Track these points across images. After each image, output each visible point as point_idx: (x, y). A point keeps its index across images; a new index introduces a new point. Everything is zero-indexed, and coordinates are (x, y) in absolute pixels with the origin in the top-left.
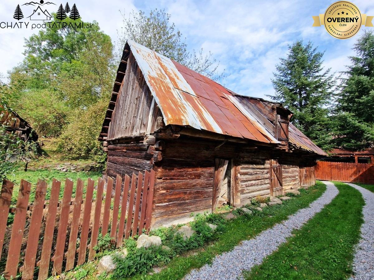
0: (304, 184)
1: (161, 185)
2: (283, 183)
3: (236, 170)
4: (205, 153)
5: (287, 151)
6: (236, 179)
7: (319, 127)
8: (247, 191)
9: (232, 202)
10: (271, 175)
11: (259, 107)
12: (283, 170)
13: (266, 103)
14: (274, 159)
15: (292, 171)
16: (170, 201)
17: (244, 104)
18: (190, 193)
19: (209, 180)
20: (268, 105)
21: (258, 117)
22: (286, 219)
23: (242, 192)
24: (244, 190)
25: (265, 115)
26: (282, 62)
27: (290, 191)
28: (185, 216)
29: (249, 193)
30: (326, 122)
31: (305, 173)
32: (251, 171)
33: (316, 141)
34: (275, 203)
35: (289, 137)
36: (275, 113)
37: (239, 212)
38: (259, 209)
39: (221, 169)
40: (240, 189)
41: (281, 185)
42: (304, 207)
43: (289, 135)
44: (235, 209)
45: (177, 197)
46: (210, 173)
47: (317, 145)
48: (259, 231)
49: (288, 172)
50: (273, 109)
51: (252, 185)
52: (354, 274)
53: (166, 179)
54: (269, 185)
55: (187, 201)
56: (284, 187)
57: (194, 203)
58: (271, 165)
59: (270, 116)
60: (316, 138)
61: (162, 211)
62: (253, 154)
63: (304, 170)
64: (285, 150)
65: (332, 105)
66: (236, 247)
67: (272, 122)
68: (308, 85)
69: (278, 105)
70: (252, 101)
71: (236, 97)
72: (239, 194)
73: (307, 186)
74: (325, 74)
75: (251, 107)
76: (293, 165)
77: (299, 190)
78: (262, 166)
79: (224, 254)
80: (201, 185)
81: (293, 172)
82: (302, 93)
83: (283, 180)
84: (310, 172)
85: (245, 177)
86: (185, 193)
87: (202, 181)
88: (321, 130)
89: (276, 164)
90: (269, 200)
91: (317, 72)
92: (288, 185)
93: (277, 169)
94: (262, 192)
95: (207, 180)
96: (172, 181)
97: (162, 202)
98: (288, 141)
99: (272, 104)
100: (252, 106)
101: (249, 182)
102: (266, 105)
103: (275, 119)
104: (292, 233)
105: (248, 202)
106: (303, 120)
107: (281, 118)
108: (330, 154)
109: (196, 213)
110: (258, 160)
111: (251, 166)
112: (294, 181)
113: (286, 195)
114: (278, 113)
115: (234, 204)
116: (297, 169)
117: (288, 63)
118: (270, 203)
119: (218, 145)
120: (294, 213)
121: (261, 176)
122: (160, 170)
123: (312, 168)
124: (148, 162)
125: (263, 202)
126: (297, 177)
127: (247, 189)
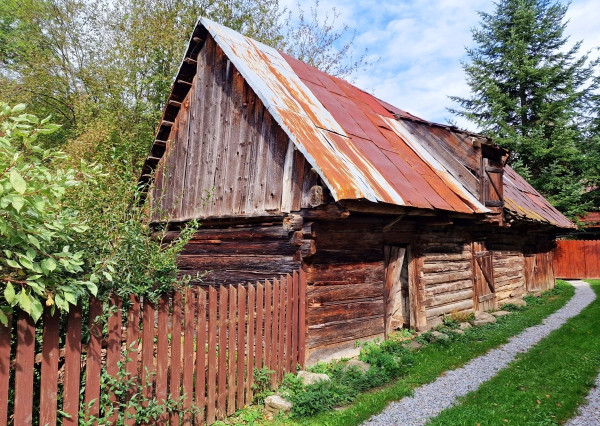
0: (533, 287)
1: (313, 295)
2: (496, 286)
3: (417, 266)
4: (370, 238)
5: (501, 224)
6: (418, 280)
7: (561, 168)
8: (436, 303)
9: (412, 323)
10: (474, 271)
11: (450, 143)
12: (494, 261)
13: (463, 136)
14: (478, 241)
15: (511, 262)
16: (326, 320)
17: (420, 137)
18: (352, 308)
19: (378, 285)
20: (466, 140)
21: (448, 161)
22: (506, 342)
23: (429, 305)
24: (431, 300)
25: (461, 158)
26: (484, 22)
27: (508, 301)
28: (347, 347)
29: (440, 305)
30: (573, 158)
31: (534, 265)
32: (439, 266)
33: (556, 199)
34: (485, 321)
35: (504, 198)
36: (479, 155)
37: (427, 338)
38: (459, 331)
39: (393, 264)
40: (425, 299)
41: (492, 290)
42: (534, 324)
43: (504, 193)
44: (419, 334)
45: (335, 313)
46: (379, 273)
47: (557, 208)
48: (467, 359)
49: (503, 266)
50: (475, 148)
51: (444, 292)
52: (595, 387)
53: (320, 285)
54: (470, 291)
55: (349, 321)
56: (497, 295)
57: (359, 325)
58: (473, 253)
59: (471, 161)
60: (555, 192)
61: (318, 337)
62: (442, 234)
63: (533, 260)
64: (497, 223)
65: (584, 120)
66: (438, 379)
67: (473, 172)
68: (539, 77)
69: (484, 140)
70: (436, 130)
71: (402, 122)
72: (424, 308)
73: (538, 290)
74: (571, 53)
75: (433, 141)
76: (511, 250)
77: (524, 299)
78: (459, 256)
79: (424, 386)
80: (366, 294)
81: (512, 264)
82: (526, 93)
83: (496, 280)
84: (544, 263)
85: (431, 277)
86: (346, 308)
87: (368, 286)
88: (564, 174)
89: (482, 250)
90: (473, 317)
91: (556, 46)
92: (505, 291)
93: (484, 260)
94: (460, 304)
95: (375, 285)
96: (328, 287)
97: (316, 323)
98: (502, 205)
99: (474, 139)
100: (437, 141)
101: (439, 287)
102: (463, 140)
103: (479, 166)
104: (516, 358)
105: (438, 322)
106: (530, 153)
107: (491, 164)
108: (581, 223)
109: (361, 341)
110: (451, 245)
111: (440, 257)
112: (514, 282)
113: (502, 309)
114: (484, 155)
115: (418, 325)
116: (520, 258)
117: (495, 24)
118: (476, 323)
119: (389, 223)
120: (517, 333)
121: (457, 275)
122: (310, 270)
123: (549, 255)
124: (289, 258)
125: (463, 321)
126: (520, 275)
127: (437, 300)
